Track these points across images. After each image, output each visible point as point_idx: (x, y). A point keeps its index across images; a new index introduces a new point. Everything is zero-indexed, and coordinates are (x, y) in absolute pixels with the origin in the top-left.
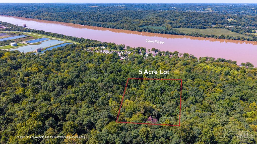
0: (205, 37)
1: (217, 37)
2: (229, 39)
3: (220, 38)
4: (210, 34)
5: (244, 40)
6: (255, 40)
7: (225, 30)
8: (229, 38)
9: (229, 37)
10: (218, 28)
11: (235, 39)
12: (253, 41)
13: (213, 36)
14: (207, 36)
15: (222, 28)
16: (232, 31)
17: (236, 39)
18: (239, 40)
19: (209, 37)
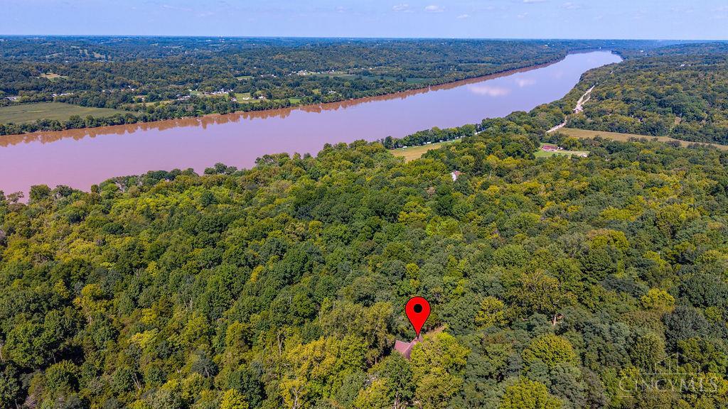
0: (20, 133)
1: (59, 124)
2: (98, 126)
3: (69, 127)
4: (33, 122)
5: (135, 122)
6: (161, 118)
7: (60, 106)
8: (95, 123)
9: (93, 120)
10: (34, 101)
11: (113, 124)
12: (156, 120)
13: (46, 124)
14: (25, 127)
15: (44, 100)
16: (82, 105)
17: (116, 121)
18: (122, 123)
19: (33, 130)
